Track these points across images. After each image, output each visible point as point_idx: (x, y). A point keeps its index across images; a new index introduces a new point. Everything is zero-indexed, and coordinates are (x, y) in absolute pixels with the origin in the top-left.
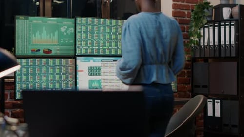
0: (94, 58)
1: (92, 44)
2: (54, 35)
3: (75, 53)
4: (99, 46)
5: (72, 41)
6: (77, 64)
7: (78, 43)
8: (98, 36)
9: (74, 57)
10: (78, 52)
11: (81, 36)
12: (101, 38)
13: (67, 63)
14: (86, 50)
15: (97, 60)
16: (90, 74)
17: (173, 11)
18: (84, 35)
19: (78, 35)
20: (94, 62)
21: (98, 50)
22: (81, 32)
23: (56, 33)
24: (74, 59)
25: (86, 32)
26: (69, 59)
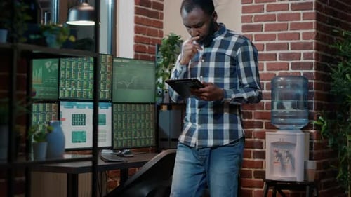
0: (78, 103)
1: (75, 85)
2: (38, 72)
3: (58, 96)
4: (82, 87)
5: (55, 81)
6: (61, 110)
7: (61, 83)
8: (82, 75)
9: (58, 101)
10: (61, 95)
11: (65, 74)
12: (85, 77)
13: (50, 108)
14: (70, 91)
15: (80, 105)
16: (73, 124)
17: (134, 45)
18: (68, 73)
19: (62, 72)
20: (77, 108)
21: (81, 93)
22: (64, 69)
23: (41, 70)
24: (57, 105)
25: (70, 70)
26: (53, 104)
